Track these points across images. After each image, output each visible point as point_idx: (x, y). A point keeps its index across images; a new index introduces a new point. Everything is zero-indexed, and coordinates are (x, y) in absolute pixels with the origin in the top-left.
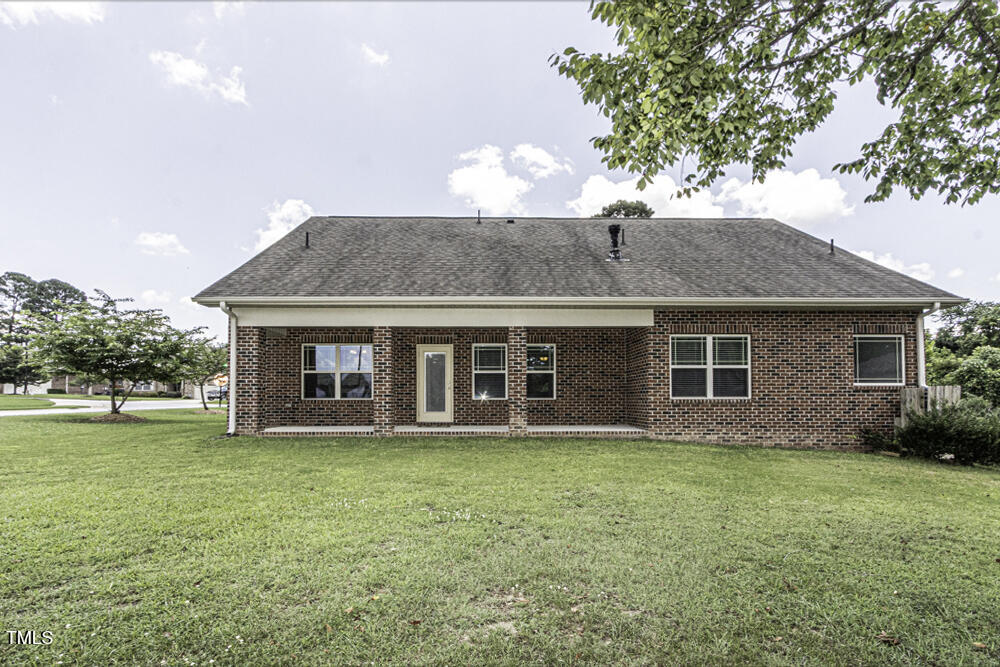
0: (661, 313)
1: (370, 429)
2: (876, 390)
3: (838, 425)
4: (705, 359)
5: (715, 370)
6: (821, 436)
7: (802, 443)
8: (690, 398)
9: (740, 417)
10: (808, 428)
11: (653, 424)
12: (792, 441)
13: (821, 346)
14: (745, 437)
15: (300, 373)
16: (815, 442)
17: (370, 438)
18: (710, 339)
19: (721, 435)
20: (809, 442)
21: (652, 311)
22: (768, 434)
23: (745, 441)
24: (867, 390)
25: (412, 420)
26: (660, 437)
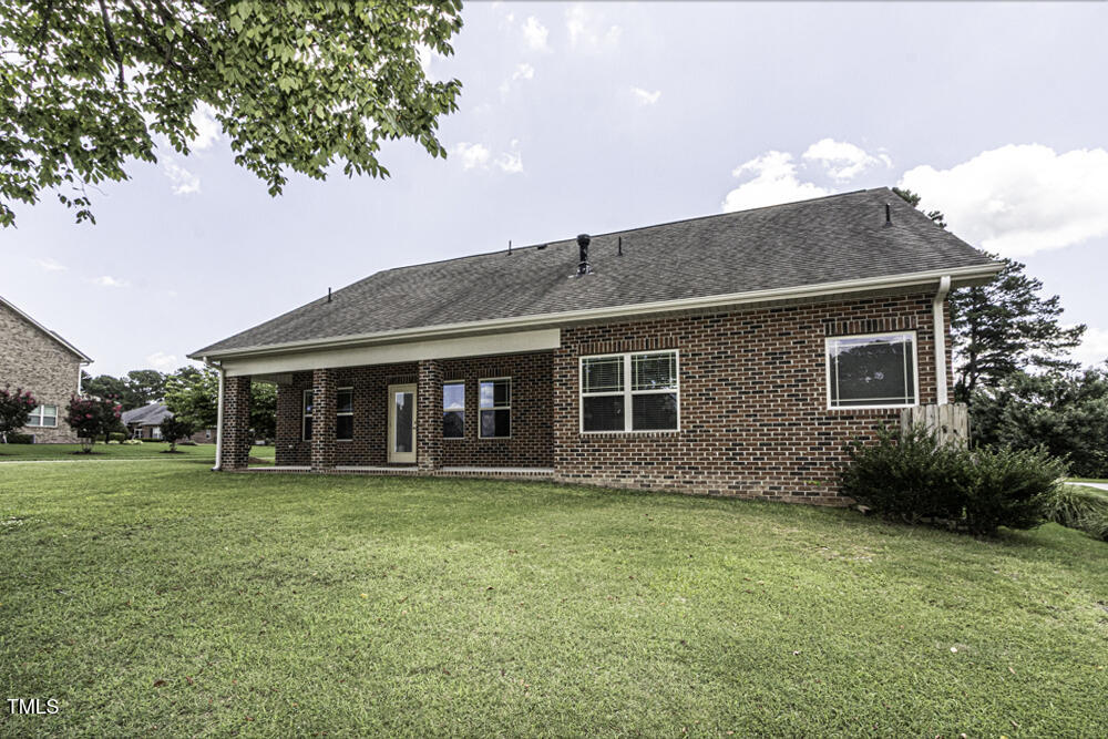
0: (570, 331)
1: (309, 468)
2: (861, 415)
3: (802, 467)
4: (622, 383)
5: (634, 396)
6: (776, 482)
7: (748, 491)
8: (605, 432)
9: (663, 456)
10: (755, 470)
11: (558, 463)
12: (734, 487)
13: (775, 357)
14: (669, 482)
15: (301, 417)
16: (767, 489)
17: (309, 475)
18: (627, 357)
19: (638, 478)
20: (758, 490)
21: (559, 330)
22: (700, 478)
23: (669, 486)
24: (849, 416)
25: (384, 461)
26: (567, 480)
